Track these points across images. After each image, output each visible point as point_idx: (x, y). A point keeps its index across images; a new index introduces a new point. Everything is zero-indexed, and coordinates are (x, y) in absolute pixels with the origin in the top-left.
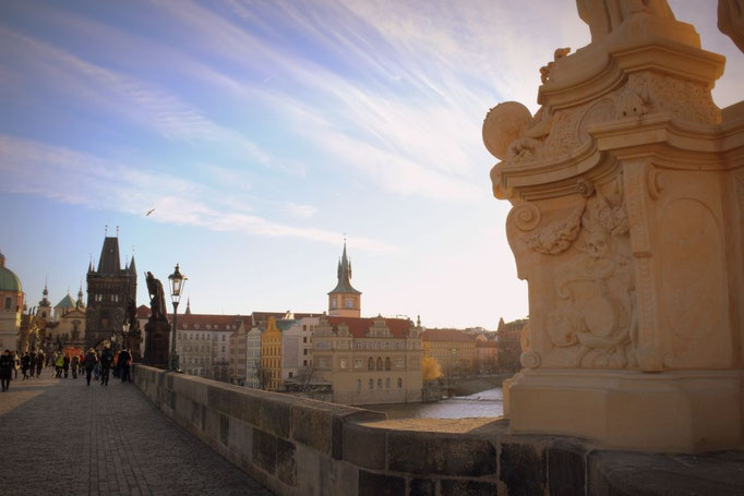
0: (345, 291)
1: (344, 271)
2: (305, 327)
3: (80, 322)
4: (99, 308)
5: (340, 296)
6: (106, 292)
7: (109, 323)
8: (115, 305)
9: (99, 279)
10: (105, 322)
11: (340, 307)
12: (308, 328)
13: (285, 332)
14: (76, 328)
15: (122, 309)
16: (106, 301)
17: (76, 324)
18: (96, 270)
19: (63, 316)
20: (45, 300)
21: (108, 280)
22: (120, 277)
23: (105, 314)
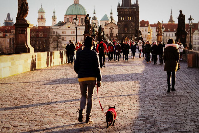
3: (113, 28)
4: (123, 23)
6: (126, 16)
7: (128, 30)
8: (130, 21)
9: (123, 10)
10: (126, 29)
14: (111, 31)
15: (133, 23)
16: (126, 19)
17: (111, 29)
18: (121, 6)
19: (105, 26)
20: (94, 17)
21: (126, 10)
22: (132, 9)
23: (126, 26)
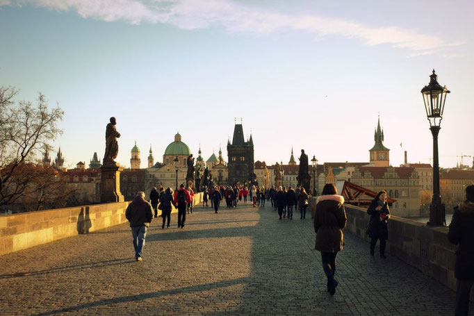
0: (379, 149)
1: (379, 136)
2: (349, 172)
3: (223, 171)
4: (234, 164)
5: (375, 152)
6: (238, 155)
7: (240, 173)
8: (243, 162)
9: (234, 149)
10: (238, 172)
11: (375, 159)
12: (351, 173)
13: (337, 176)
14: (220, 174)
15: (247, 164)
16: (238, 160)
17: (220, 172)
18: (231, 143)
19: (213, 167)
20: (200, 157)
21: (238, 149)
22: (245, 147)
23: (238, 168)
